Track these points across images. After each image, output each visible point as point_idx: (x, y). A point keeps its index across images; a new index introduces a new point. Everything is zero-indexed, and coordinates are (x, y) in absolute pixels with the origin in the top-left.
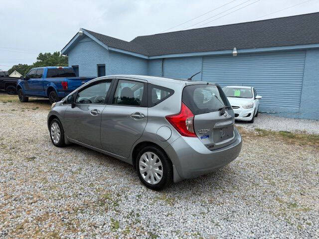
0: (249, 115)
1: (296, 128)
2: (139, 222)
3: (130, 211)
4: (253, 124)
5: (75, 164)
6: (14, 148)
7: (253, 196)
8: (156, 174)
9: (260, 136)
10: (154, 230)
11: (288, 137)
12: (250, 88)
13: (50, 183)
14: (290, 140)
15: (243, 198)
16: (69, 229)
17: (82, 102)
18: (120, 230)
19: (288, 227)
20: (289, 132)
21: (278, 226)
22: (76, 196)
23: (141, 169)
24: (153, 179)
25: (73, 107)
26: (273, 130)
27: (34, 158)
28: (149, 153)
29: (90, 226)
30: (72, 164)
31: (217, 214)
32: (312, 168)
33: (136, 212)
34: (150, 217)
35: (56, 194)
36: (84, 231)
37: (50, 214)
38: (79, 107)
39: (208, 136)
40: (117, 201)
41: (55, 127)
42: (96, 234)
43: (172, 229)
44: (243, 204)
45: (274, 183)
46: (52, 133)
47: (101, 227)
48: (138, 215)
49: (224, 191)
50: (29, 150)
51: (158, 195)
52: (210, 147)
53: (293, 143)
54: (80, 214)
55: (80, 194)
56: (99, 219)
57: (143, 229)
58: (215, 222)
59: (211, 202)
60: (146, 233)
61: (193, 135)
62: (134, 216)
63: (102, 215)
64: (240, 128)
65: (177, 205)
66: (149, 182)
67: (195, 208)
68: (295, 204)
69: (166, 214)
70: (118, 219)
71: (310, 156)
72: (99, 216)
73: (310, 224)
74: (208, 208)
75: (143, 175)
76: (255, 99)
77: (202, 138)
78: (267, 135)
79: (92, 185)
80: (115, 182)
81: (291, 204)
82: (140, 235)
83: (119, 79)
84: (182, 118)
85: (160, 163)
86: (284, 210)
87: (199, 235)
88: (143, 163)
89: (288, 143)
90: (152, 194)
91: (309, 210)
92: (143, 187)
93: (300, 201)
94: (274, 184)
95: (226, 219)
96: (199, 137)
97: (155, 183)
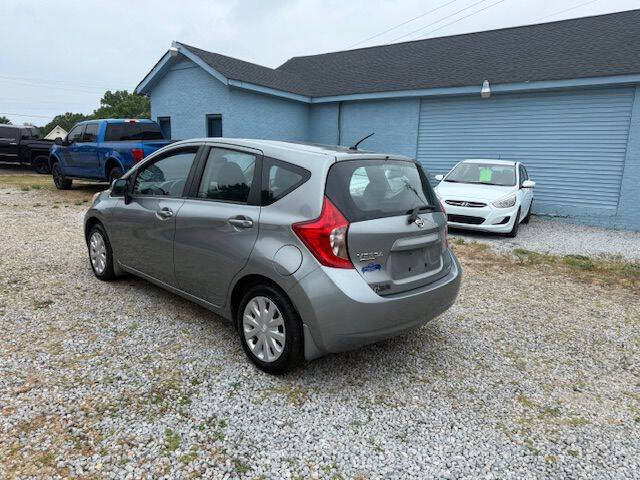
0: (506, 220)
1: (603, 249)
2: (221, 438)
3: (210, 415)
4: (513, 240)
5: (126, 317)
6: (15, 282)
7: (472, 391)
8: (274, 342)
9: (521, 264)
10: (247, 455)
11: (582, 268)
12: (512, 163)
13: (66, 355)
14: (584, 275)
15: (450, 394)
16: (78, 447)
17: (146, 192)
18: (178, 452)
19: (527, 459)
20: (584, 258)
21: (505, 456)
22: (110, 381)
23: (247, 330)
24: (268, 351)
25: (127, 202)
26: (552, 252)
27: (51, 302)
28: (261, 299)
29: (122, 444)
30: (119, 317)
31: (386, 427)
32: (613, 333)
33: (220, 418)
34: (244, 428)
35: (70, 376)
36: (106, 454)
37: (48, 417)
38: (139, 201)
39: (378, 267)
40: (190, 394)
41: (97, 241)
42: (128, 461)
43: (283, 454)
44: (445, 405)
45: (523, 364)
46: (93, 253)
47: (141, 445)
48: (223, 424)
49: (413, 379)
50: (44, 286)
51: (277, 383)
52: (381, 289)
53: (588, 281)
54: (108, 419)
55: (119, 378)
56: (142, 430)
57: (224, 451)
58: (377, 442)
59: (380, 400)
60: (228, 462)
61: (345, 262)
62: (214, 425)
63: (151, 421)
65: (308, 406)
66: (261, 356)
67: (344, 413)
68: (556, 410)
69: (279, 423)
70: (181, 431)
71: (617, 309)
72: (145, 424)
73: (574, 454)
74: (371, 413)
75: (250, 342)
76: (521, 187)
77: (364, 270)
78: (538, 263)
79: (148, 360)
80: (197, 354)
81: (549, 410)
82: (216, 466)
83: (211, 147)
84: (322, 228)
85: (280, 321)
86: (529, 421)
87: (334, 470)
88: (250, 317)
89: (577, 281)
90: (264, 380)
91: (583, 422)
92: (251, 368)
93: (570, 403)
94: (522, 367)
95: (402, 438)
96: (359, 268)
97: (271, 358)
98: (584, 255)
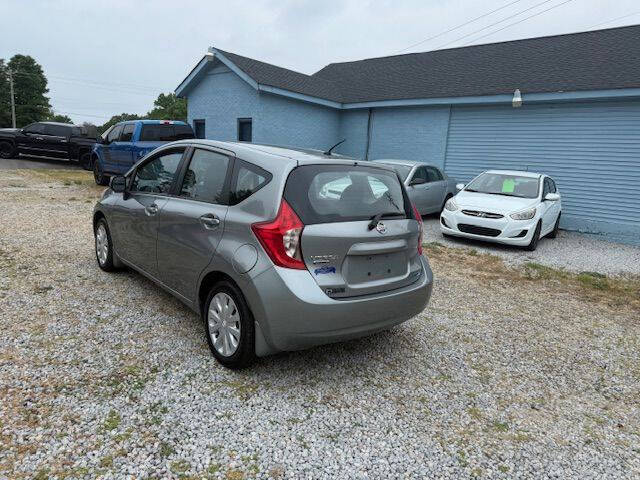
0: (524, 233)
1: (624, 268)
2: (158, 423)
3: (156, 401)
4: (530, 254)
5: (113, 306)
6: (26, 268)
7: (423, 401)
8: (232, 337)
9: (530, 279)
10: (176, 440)
11: (594, 285)
12: (537, 176)
13: (45, 337)
14: (593, 294)
15: (400, 401)
16: (27, 419)
17: (143, 189)
18: (113, 432)
19: (452, 470)
20: (600, 276)
21: (431, 464)
22: (76, 363)
23: (211, 325)
24: (227, 346)
25: (126, 198)
26: (569, 268)
27: (50, 288)
28: (223, 295)
29: (66, 421)
30: (107, 306)
31: (322, 426)
32: (599, 355)
33: (165, 405)
34: (183, 416)
35: (42, 357)
36: (49, 427)
37: (10, 390)
38: (137, 198)
39: (333, 270)
40: (146, 381)
41: (101, 233)
42: (67, 435)
43: (211, 442)
44: (390, 410)
45: (489, 377)
46: (99, 245)
47: (83, 423)
48: (165, 410)
49: (368, 383)
50: (50, 273)
51: (231, 377)
53: (595, 300)
54: (63, 397)
55: (86, 361)
56: (91, 408)
57: (156, 436)
58: (307, 439)
59: (327, 400)
60: (156, 445)
61: (298, 263)
62: (156, 411)
63: (101, 402)
64: (497, 259)
65: (253, 400)
66: (221, 351)
67: (285, 409)
68: (505, 425)
69: (217, 414)
70: (124, 414)
71: (615, 330)
72: (94, 405)
73: (504, 470)
74: (312, 412)
75: (213, 336)
76: (543, 200)
77: (317, 272)
78: (548, 278)
79: (119, 346)
80: (166, 345)
81: (496, 424)
82: (144, 446)
83: (195, 148)
85: (237, 317)
86: (471, 433)
87: (252, 462)
88: (214, 312)
89: (585, 299)
90: (221, 372)
91: (529, 439)
92: (212, 361)
93: (522, 419)
94: (484, 380)
95: (333, 439)
96: (312, 269)
97: (229, 353)
98: (602, 273)
